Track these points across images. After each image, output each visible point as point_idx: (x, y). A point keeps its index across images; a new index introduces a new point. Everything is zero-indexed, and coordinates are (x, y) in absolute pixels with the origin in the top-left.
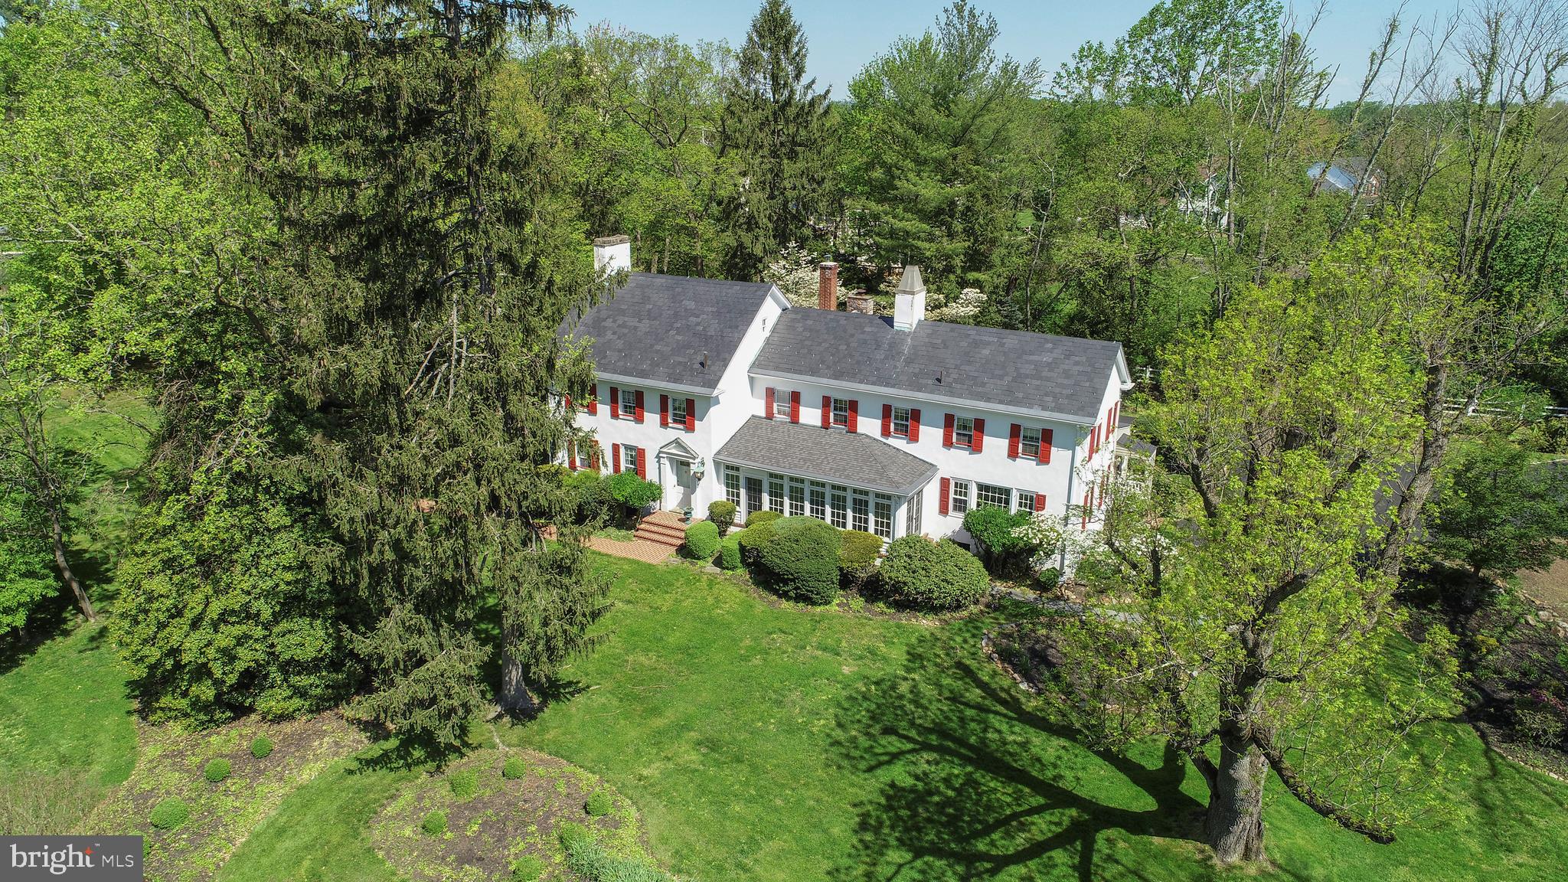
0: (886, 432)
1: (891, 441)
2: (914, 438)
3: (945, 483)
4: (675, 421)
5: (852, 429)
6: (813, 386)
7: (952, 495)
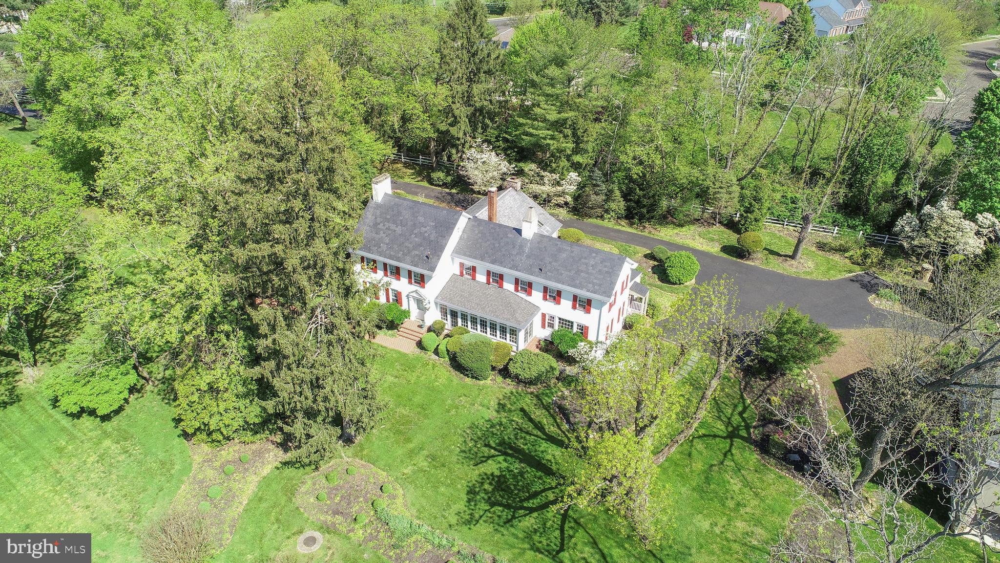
0: (516, 290)
1: (518, 294)
2: (530, 294)
3: (544, 315)
4: (415, 282)
5: (501, 286)
6: (482, 267)
7: (547, 321)
